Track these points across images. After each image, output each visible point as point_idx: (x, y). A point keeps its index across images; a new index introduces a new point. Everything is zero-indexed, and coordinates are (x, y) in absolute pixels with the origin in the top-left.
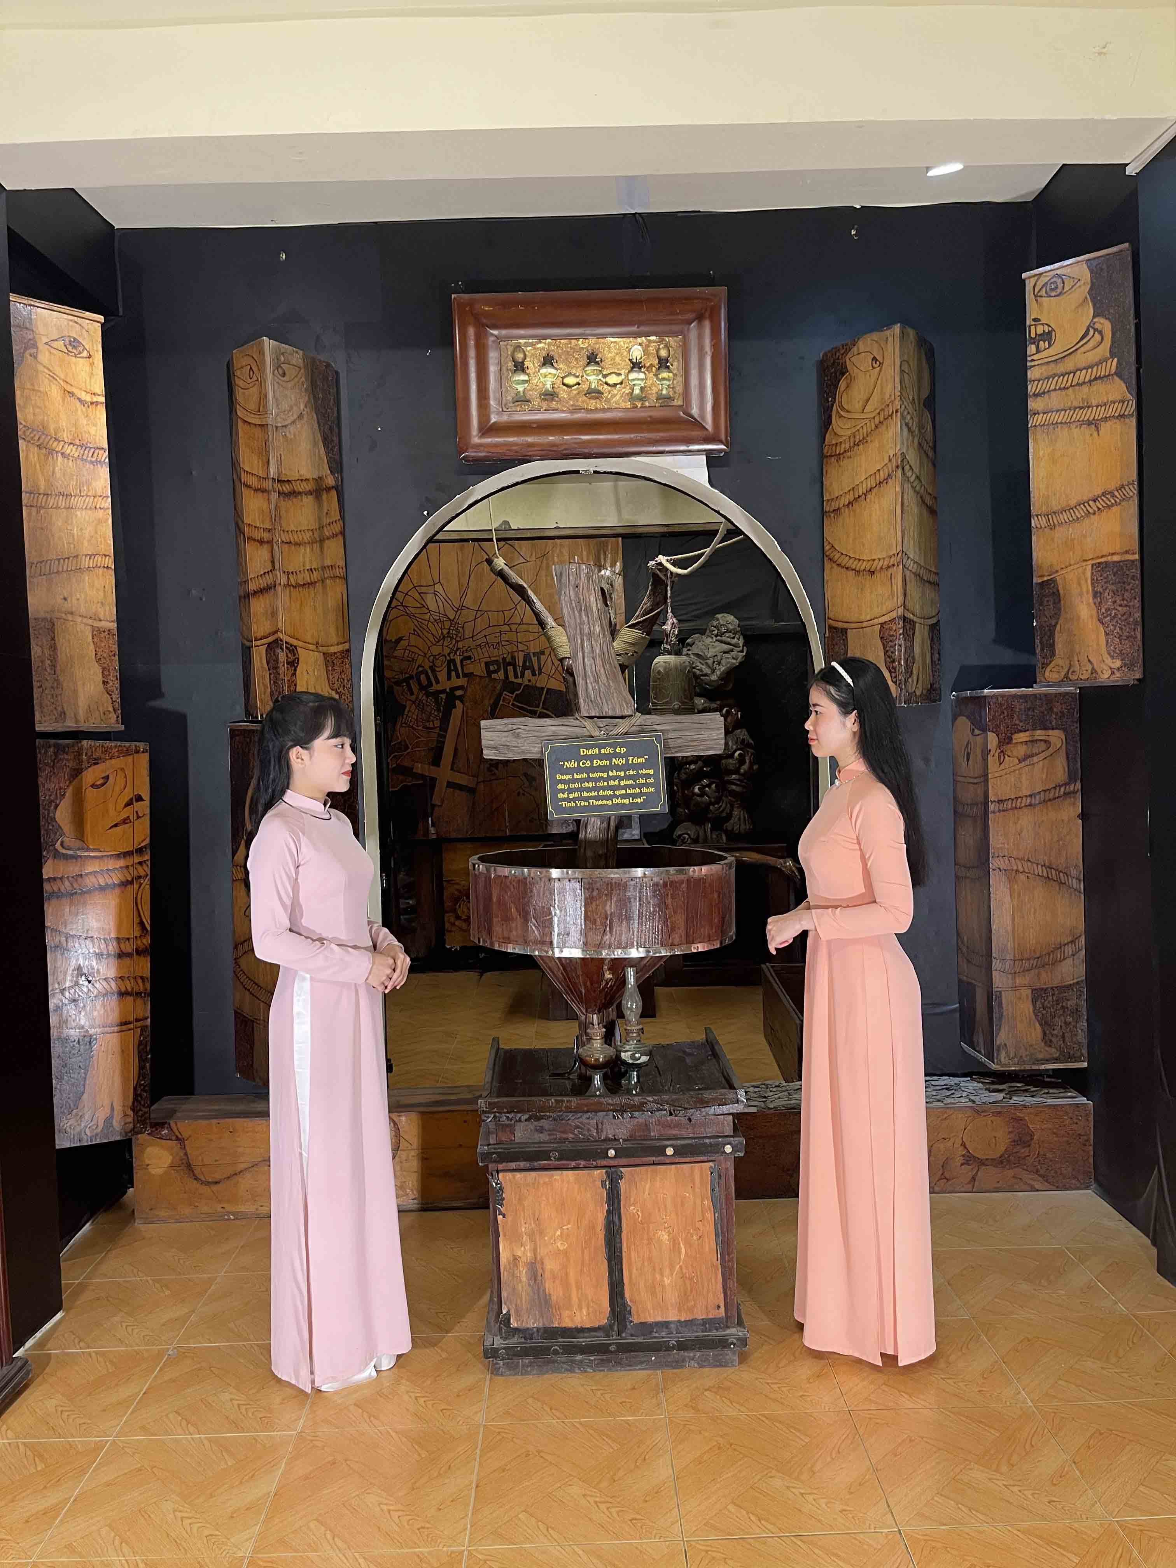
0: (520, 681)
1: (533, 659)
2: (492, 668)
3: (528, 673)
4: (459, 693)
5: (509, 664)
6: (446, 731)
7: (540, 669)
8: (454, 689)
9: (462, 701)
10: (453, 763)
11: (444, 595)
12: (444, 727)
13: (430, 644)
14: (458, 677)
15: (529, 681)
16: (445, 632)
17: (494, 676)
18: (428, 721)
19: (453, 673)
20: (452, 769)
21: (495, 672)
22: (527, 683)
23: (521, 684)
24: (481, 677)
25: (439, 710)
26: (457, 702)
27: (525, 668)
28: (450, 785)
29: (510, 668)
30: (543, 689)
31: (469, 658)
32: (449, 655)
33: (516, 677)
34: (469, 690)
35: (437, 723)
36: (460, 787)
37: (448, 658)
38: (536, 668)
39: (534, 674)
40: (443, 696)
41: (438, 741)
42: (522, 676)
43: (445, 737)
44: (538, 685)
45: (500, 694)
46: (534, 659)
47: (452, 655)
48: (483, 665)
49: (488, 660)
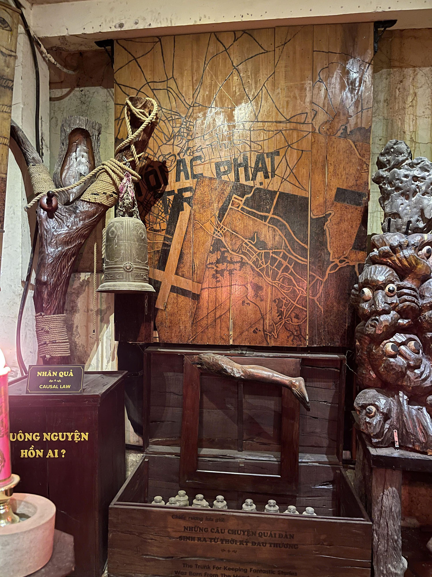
0: (251, 183)
1: (266, 160)
2: (222, 169)
3: (260, 175)
4: (187, 194)
5: (240, 165)
6: (173, 235)
7: (273, 171)
8: (181, 191)
9: (189, 203)
10: (178, 268)
11: (177, 92)
12: (170, 231)
13: (160, 143)
14: (187, 178)
15: (261, 184)
16: (176, 130)
17: (224, 178)
18: (156, 223)
19: (182, 174)
20: (177, 274)
21: (225, 173)
22: (258, 186)
23: (252, 187)
24: (211, 179)
25: (166, 212)
26: (185, 204)
27: (257, 170)
28: (174, 289)
29: (241, 170)
30: (275, 192)
31: (200, 158)
32: (179, 154)
33: (247, 178)
34: (198, 192)
35: (164, 226)
36: (184, 292)
37: (178, 158)
38: (269, 170)
39: (266, 177)
40: (171, 198)
41: (164, 245)
42: (254, 179)
43: (171, 240)
44: (270, 189)
45: (230, 197)
46: (268, 161)
47: (182, 155)
48: (213, 166)
49: (219, 160)
